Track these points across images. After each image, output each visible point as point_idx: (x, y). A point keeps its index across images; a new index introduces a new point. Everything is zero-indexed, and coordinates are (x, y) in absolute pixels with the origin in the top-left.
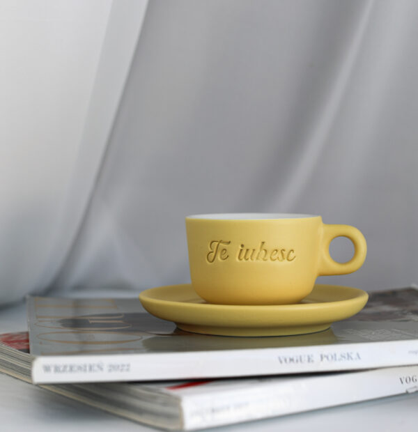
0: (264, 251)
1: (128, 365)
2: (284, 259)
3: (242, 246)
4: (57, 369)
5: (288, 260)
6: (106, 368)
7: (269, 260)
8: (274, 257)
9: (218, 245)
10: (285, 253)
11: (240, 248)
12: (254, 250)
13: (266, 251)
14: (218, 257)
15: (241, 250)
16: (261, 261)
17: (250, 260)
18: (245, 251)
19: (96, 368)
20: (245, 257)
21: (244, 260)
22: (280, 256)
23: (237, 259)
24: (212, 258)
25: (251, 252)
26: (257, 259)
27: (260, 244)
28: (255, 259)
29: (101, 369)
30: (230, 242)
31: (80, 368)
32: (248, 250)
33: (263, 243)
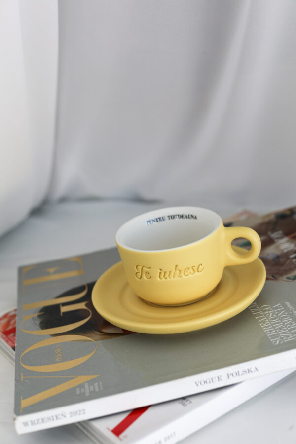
0: (178, 271)
1: (84, 410)
2: (195, 272)
3: (161, 270)
4: (33, 423)
5: (198, 272)
6: (68, 415)
7: (183, 276)
8: (186, 274)
9: (142, 268)
10: (196, 269)
11: (159, 271)
12: (170, 272)
13: (180, 271)
14: (144, 277)
15: (160, 273)
16: (177, 278)
17: (168, 278)
18: (163, 273)
19: (60, 416)
20: (164, 276)
21: (163, 279)
22: (192, 271)
23: (159, 279)
24: (140, 277)
25: (168, 274)
26: (174, 277)
27: (174, 267)
28: (172, 278)
29: (65, 417)
30: (150, 268)
31: (49, 419)
32: (165, 272)
33: (176, 266)
